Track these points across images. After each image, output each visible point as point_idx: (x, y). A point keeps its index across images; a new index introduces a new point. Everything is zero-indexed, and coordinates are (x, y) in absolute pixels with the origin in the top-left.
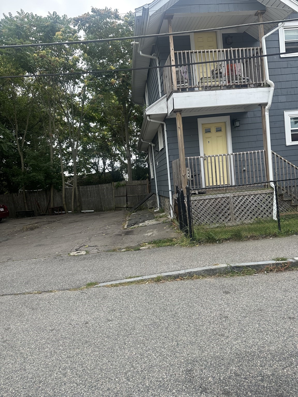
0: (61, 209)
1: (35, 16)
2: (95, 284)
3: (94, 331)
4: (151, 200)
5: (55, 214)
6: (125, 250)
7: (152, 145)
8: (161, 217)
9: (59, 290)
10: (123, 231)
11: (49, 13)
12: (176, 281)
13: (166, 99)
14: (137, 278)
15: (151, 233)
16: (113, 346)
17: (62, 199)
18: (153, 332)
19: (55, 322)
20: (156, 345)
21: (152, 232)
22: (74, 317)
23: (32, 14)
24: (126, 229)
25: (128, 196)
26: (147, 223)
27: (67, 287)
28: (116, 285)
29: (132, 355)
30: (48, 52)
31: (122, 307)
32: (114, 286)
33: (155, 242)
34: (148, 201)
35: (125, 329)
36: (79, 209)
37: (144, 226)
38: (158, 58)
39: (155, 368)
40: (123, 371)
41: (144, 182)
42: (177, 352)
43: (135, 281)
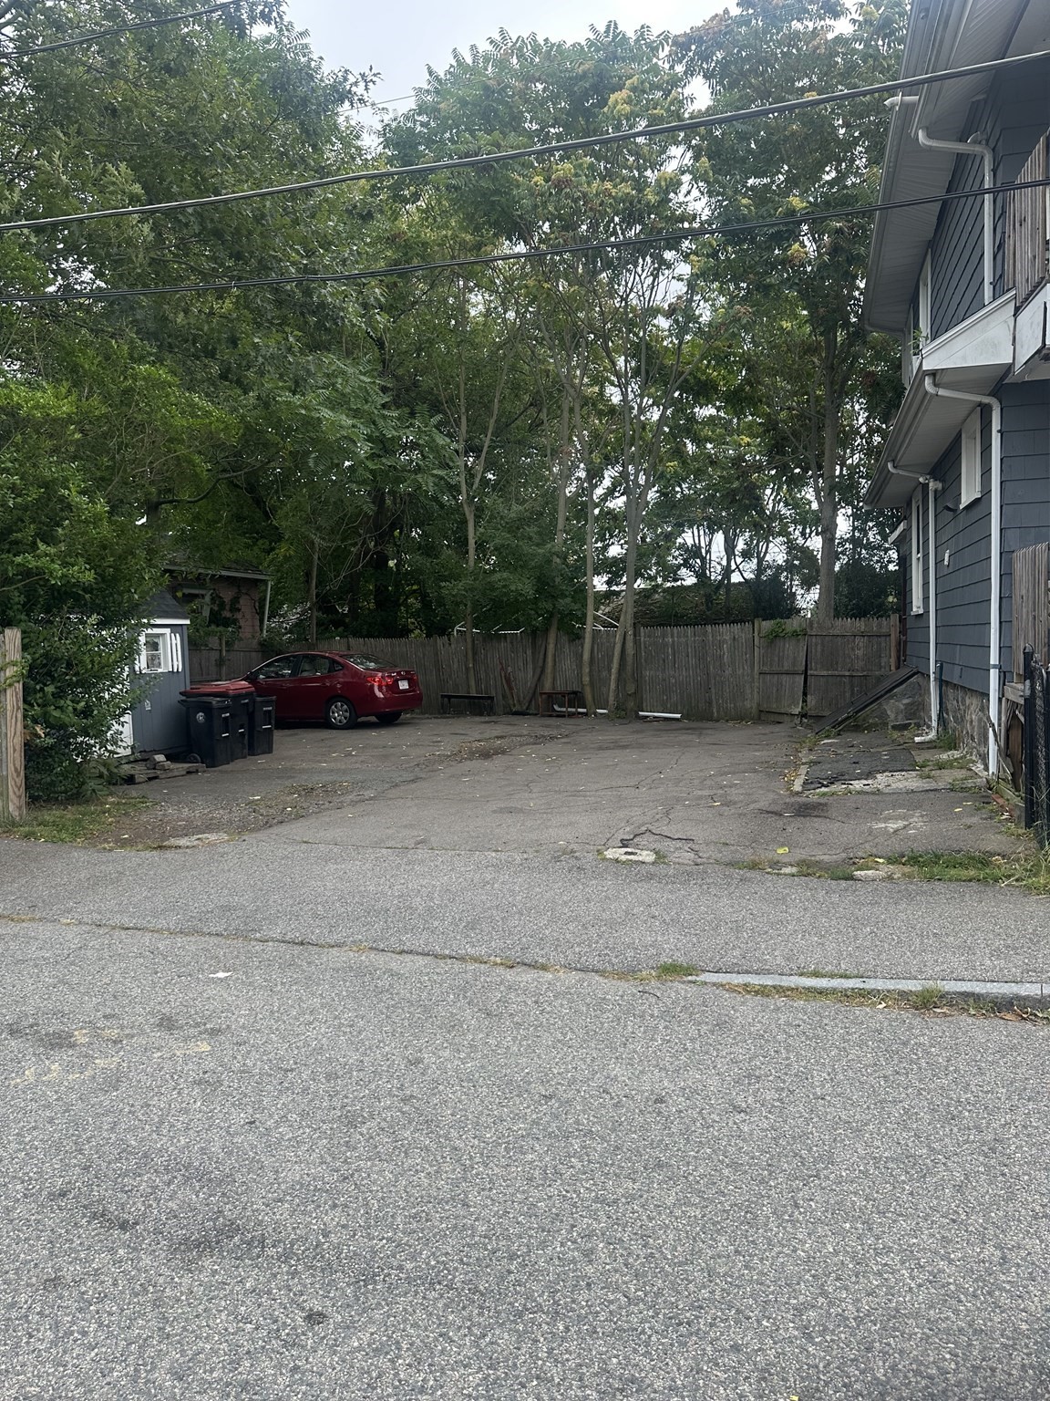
0: (576, 698)
1: (542, 43)
2: (690, 970)
3: (686, 1133)
4: (904, 695)
5: (554, 714)
6: (794, 870)
7: (931, 484)
8: (941, 766)
9: (569, 967)
10: (787, 800)
11: (593, 28)
12: (1002, 1022)
13: (1011, 307)
14: (843, 980)
15: (900, 824)
16: (752, 1202)
17: (581, 668)
18: (904, 1189)
19: (556, 1072)
20: (915, 1241)
21: (904, 818)
22: (617, 1070)
23: (535, 41)
24: (797, 793)
25: (809, 672)
26: (881, 780)
27: (594, 961)
28: (762, 991)
29: (820, 1252)
30: (581, 164)
31: (786, 1074)
32: (757, 993)
33: (914, 860)
34: (892, 697)
35: (797, 1154)
36: (631, 704)
37: (873, 793)
38: (993, 150)
39: (909, 1322)
40: (789, 1299)
41: (880, 626)
42: (1002, 1289)
43: (834, 991)
